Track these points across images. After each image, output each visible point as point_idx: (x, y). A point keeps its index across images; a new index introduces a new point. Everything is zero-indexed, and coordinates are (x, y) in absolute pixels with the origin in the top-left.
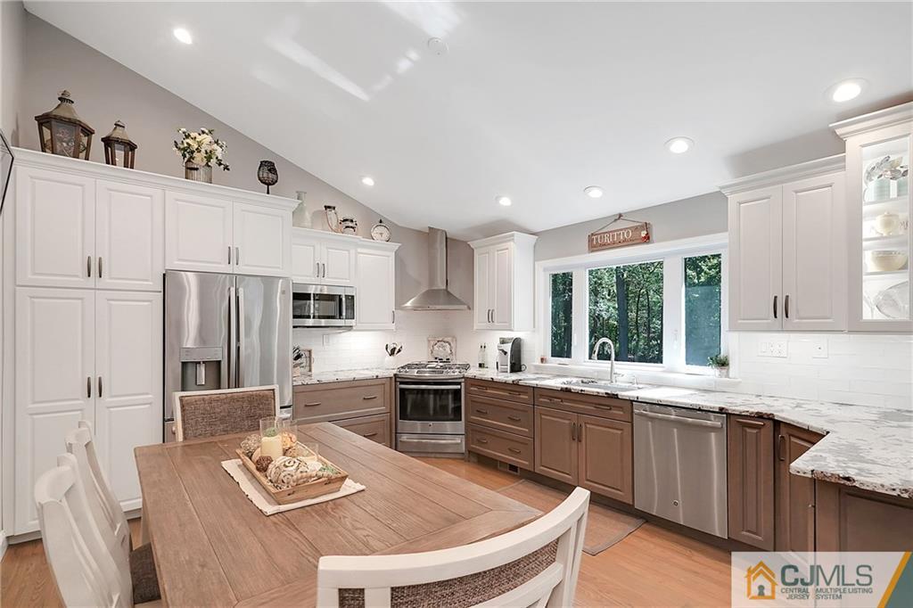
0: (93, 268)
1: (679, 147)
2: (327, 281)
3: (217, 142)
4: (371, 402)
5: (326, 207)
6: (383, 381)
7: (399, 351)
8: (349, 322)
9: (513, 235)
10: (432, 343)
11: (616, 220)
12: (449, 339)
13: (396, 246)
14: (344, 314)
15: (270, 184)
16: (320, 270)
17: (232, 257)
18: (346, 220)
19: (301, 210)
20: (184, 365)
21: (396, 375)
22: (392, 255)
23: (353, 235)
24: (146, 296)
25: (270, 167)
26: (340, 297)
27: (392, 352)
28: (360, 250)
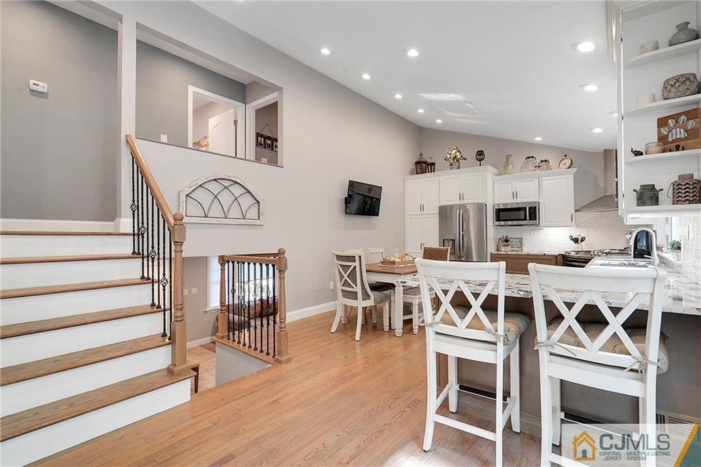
0: (422, 208)
2: (519, 200)
3: (459, 151)
5: (528, 158)
7: (582, 241)
8: (532, 222)
13: (574, 170)
14: (528, 217)
15: (480, 160)
16: (515, 195)
17: (461, 197)
18: (542, 161)
19: (508, 165)
20: (444, 240)
21: (563, 255)
22: (572, 175)
23: (538, 171)
24: (435, 216)
25: (480, 153)
26: (526, 208)
27: (576, 241)
28: (544, 178)
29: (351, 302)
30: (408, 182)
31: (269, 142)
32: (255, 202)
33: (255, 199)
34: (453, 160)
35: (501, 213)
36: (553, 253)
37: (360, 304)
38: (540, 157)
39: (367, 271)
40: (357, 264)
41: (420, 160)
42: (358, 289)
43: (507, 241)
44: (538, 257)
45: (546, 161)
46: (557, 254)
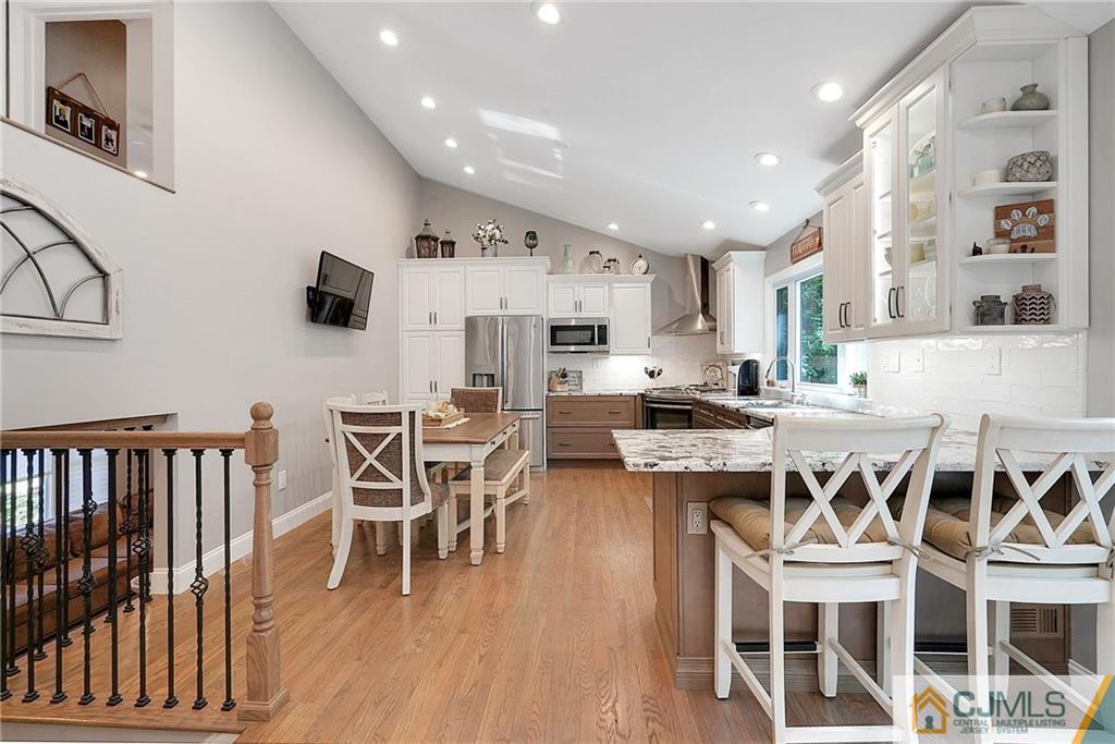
0: (433, 319)
1: (769, 160)
2: (583, 314)
3: (498, 228)
4: (614, 416)
5: (591, 253)
6: (629, 399)
7: (659, 374)
8: (602, 347)
9: (730, 256)
10: (705, 367)
11: (805, 227)
12: (720, 364)
13: (651, 277)
14: (596, 341)
15: (532, 247)
16: (578, 306)
17: (503, 304)
18: (609, 261)
19: (566, 260)
20: (474, 375)
21: (642, 394)
22: (649, 285)
23: (607, 274)
24: (457, 333)
25: (532, 235)
26: (593, 326)
27: (651, 375)
28: (616, 285)
29: (380, 514)
30: (405, 270)
31: (87, 123)
32: (94, 272)
33: (95, 266)
34: (490, 241)
35: (558, 333)
36: (631, 393)
37: (408, 514)
38: (607, 253)
39: (424, 442)
40: (404, 429)
41: (426, 234)
42: (405, 485)
43: (564, 376)
44: (608, 399)
45: (615, 260)
46: (636, 393)
